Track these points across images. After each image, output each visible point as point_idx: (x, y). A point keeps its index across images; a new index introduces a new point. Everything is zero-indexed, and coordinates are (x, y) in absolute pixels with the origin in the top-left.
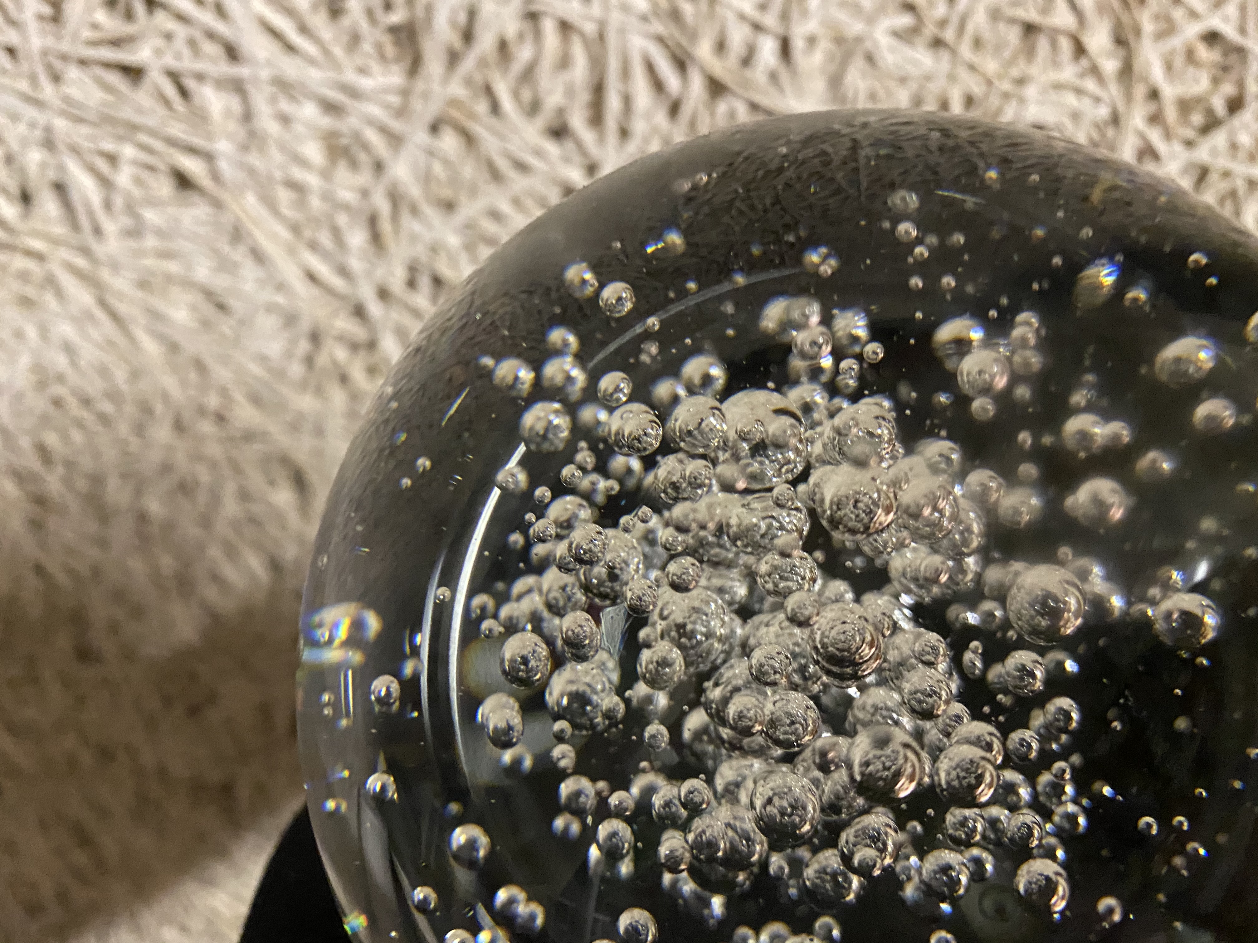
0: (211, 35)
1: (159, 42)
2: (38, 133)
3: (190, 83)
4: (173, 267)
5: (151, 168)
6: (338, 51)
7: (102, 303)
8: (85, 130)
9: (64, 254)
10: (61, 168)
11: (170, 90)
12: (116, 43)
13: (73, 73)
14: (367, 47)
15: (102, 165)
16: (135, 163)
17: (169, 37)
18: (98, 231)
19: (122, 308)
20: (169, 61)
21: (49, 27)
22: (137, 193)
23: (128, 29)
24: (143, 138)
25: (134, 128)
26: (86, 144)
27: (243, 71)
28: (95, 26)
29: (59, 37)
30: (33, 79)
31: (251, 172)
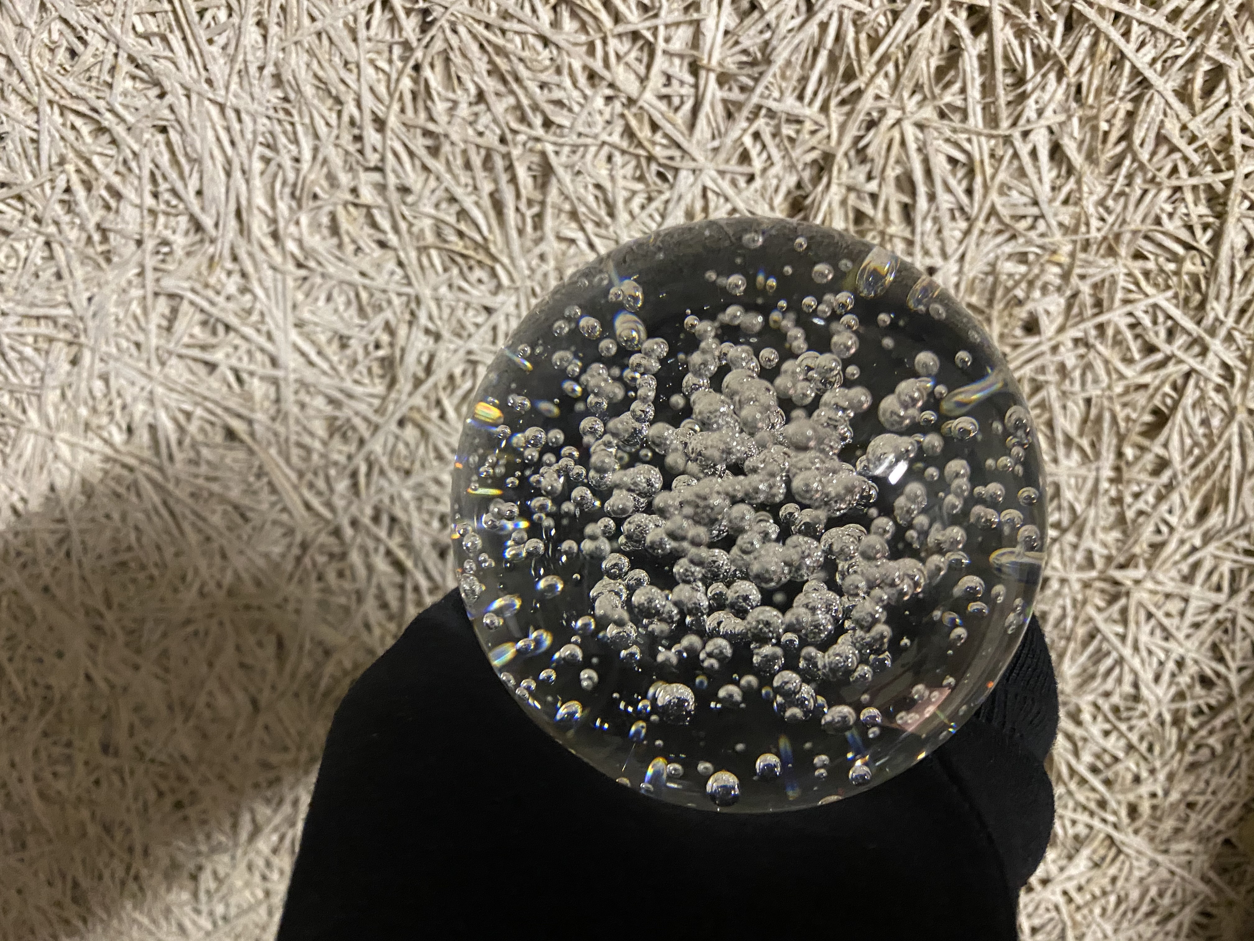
0: (262, 350)
1: (230, 350)
2: (145, 394)
3: (245, 376)
4: (215, 487)
5: (212, 424)
6: (342, 368)
7: (165, 503)
8: (174, 395)
9: (146, 469)
10: (155, 417)
11: (232, 379)
12: (203, 348)
13: (174, 361)
14: (361, 368)
15: (181, 418)
16: (202, 418)
17: (236, 348)
18: (171, 457)
19: (177, 509)
20: (234, 362)
21: (165, 333)
22: (200, 438)
23: (213, 341)
24: (209, 404)
25: (205, 398)
26: (173, 404)
27: (280, 373)
28: (192, 336)
29: (168, 341)
30: (148, 362)
31: (276, 434)
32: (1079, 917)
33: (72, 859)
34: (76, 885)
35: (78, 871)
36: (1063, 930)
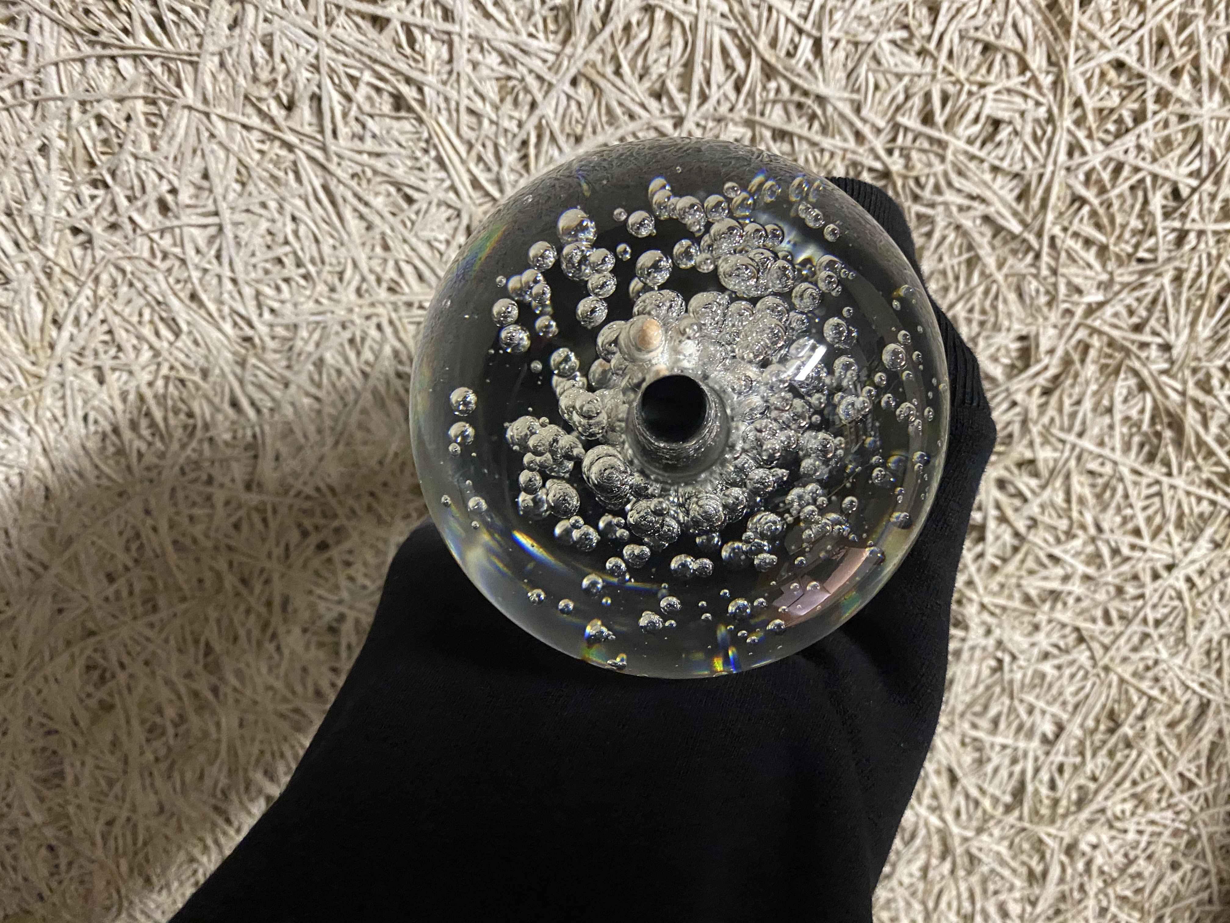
2: (310, 58)
3: (417, 32)
4: (380, 165)
5: (378, 90)
6: (517, 21)
7: (326, 188)
8: (342, 58)
10: (319, 87)
11: (402, 37)
13: (341, 19)
15: (348, 86)
16: (369, 84)
18: (335, 133)
19: (339, 191)
20: (407, 17)
22: (367, 108)
24: (378, 67)
25: (375, 61)
26: (341, 69)
27: (453, 28)
30: (315, 21)
31: (447, 100)
32: (1199, 605)
33: (206, 619)
34: (209, 650)
35: (211, 633)
36: (1185, 620)
